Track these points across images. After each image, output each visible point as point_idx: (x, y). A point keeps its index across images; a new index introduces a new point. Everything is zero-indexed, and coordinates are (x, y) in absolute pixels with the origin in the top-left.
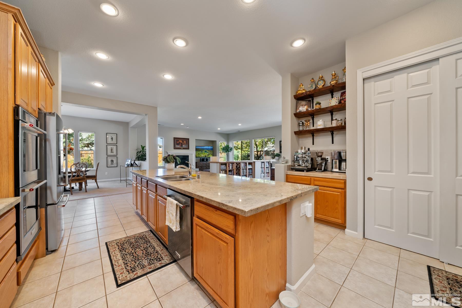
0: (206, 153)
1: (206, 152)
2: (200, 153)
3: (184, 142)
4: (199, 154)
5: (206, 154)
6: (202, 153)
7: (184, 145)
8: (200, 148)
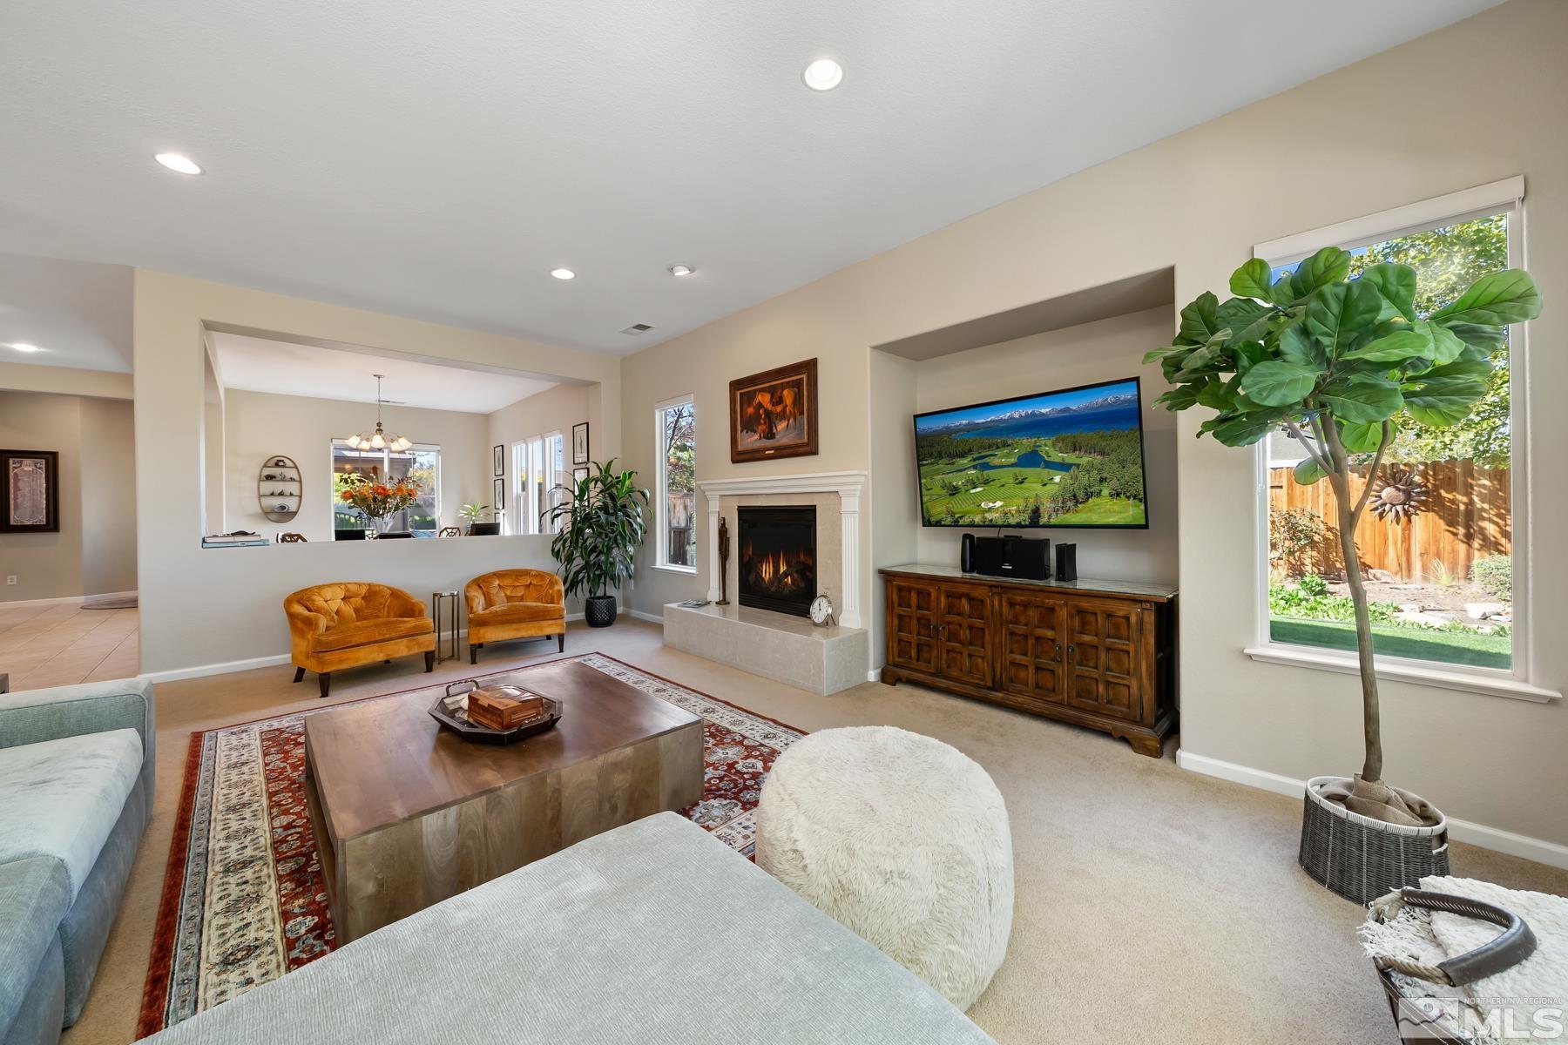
0: (1044, 473)
1: (1032, 459)
2: (958, 480)
3: (780, 401)
4: (954, 491)
5: (1044, 488)
6: (986, 482)
7: (781, 426)
8: (957, 430)
